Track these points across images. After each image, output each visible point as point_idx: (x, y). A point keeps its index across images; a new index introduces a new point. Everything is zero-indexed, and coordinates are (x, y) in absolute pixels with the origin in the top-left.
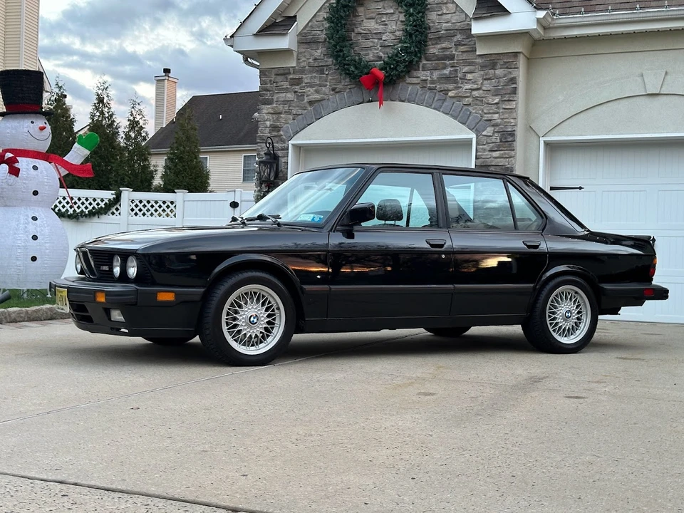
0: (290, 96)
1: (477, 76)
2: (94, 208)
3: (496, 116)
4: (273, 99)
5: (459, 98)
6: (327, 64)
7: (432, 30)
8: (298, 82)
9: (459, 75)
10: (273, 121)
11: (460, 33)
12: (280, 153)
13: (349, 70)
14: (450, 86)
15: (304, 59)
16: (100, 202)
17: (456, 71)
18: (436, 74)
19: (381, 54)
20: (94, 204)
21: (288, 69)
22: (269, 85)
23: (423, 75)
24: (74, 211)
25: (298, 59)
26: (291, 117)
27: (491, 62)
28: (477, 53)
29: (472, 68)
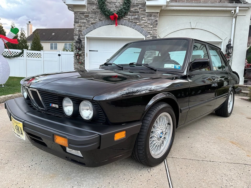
0: (85, 21)
1: (146, 19)
2: (15, 55)
3: (151, 31)
4: (79, 22)
5: (140, 25)
6: (97, 11)
7: (132, 3)
8: (88, 16)
9: (140, 18)
10: (79, 29)
11: (141, 5)
12: (82, 39)
13: (106, 14)
14: (138, 21)
15: (89, 9)
16: (17, 53)
17: (139, 16)
18: (133, 17)
19: (115, 9)
20: (15, 54)
21: (84, 12)
22: (77, 17)
23: (129, 17)
24: (9, 55)
25: (87, 9)
26: (85, 28)
27: (150, 15)
28: (146, 12)
29: (144, 16)
